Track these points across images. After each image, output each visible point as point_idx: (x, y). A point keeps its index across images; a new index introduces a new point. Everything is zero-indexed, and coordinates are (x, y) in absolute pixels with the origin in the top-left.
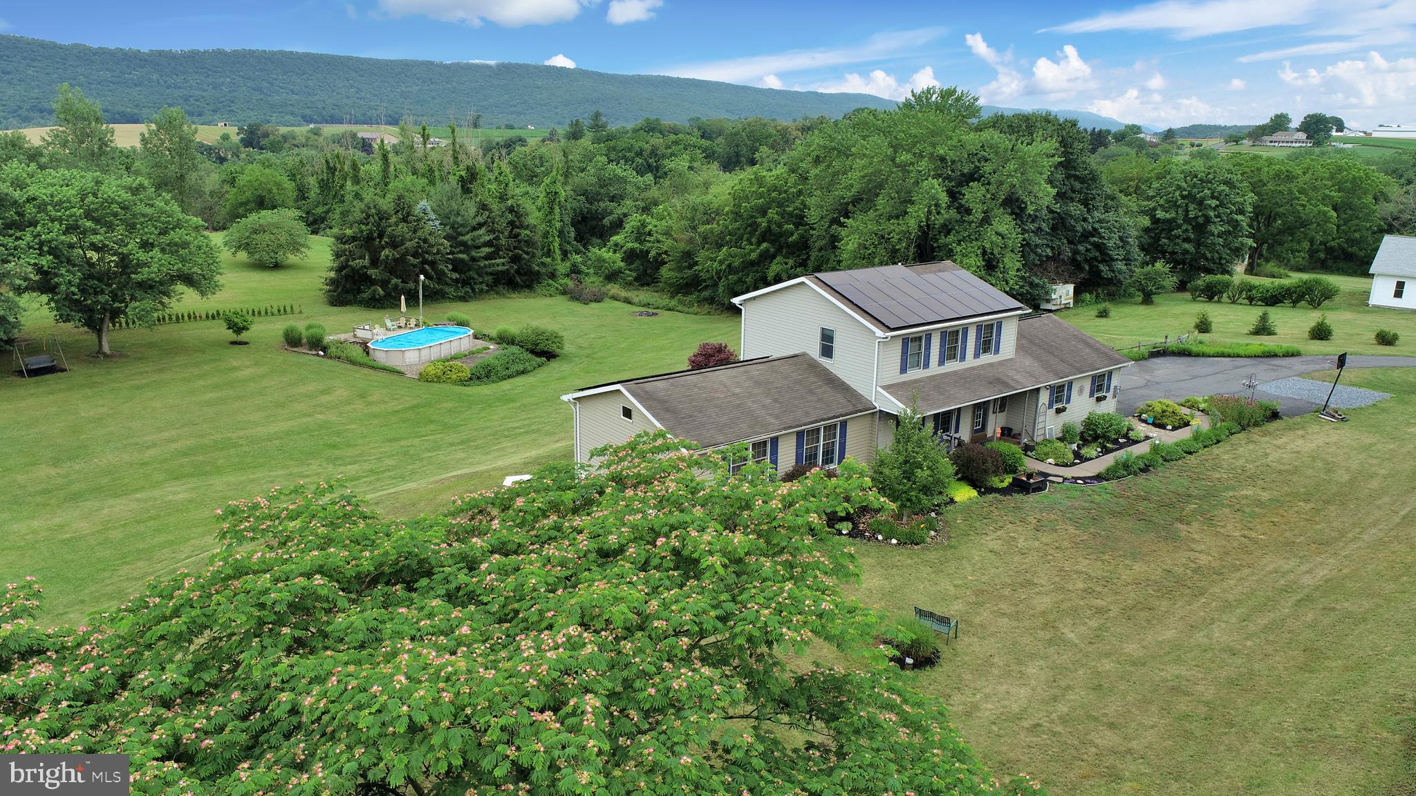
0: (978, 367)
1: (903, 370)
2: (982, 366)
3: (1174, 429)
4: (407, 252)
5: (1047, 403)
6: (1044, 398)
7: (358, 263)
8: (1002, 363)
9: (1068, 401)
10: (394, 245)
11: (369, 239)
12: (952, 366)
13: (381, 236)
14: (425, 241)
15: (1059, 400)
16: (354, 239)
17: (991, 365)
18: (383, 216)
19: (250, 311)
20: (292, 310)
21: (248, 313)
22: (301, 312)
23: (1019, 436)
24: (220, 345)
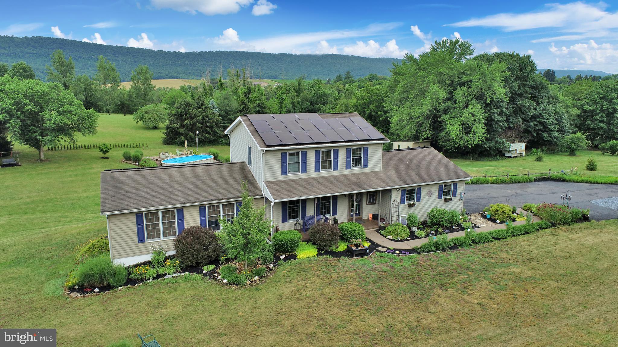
0: (349, 175)
1: (284, 172)
2: (352, 174)
4: (197, 122)
5: (399, 200)
6: (396, 196)
7: (174, 126)
8: (370, 174)
9: (419, 200)
10: (192, 118)
11: (181, 115)
12: (325, 173)
13: (186, 114)
14: (207, 117)
15: (409, 199)
16: (175, 115)
17: (360, 174)
18: (188, 105)
19: (123, 145)
20: (143, 145)
21: (121, 146)
22: (147, 147)
23: (383, 220)
24: (96, 158)
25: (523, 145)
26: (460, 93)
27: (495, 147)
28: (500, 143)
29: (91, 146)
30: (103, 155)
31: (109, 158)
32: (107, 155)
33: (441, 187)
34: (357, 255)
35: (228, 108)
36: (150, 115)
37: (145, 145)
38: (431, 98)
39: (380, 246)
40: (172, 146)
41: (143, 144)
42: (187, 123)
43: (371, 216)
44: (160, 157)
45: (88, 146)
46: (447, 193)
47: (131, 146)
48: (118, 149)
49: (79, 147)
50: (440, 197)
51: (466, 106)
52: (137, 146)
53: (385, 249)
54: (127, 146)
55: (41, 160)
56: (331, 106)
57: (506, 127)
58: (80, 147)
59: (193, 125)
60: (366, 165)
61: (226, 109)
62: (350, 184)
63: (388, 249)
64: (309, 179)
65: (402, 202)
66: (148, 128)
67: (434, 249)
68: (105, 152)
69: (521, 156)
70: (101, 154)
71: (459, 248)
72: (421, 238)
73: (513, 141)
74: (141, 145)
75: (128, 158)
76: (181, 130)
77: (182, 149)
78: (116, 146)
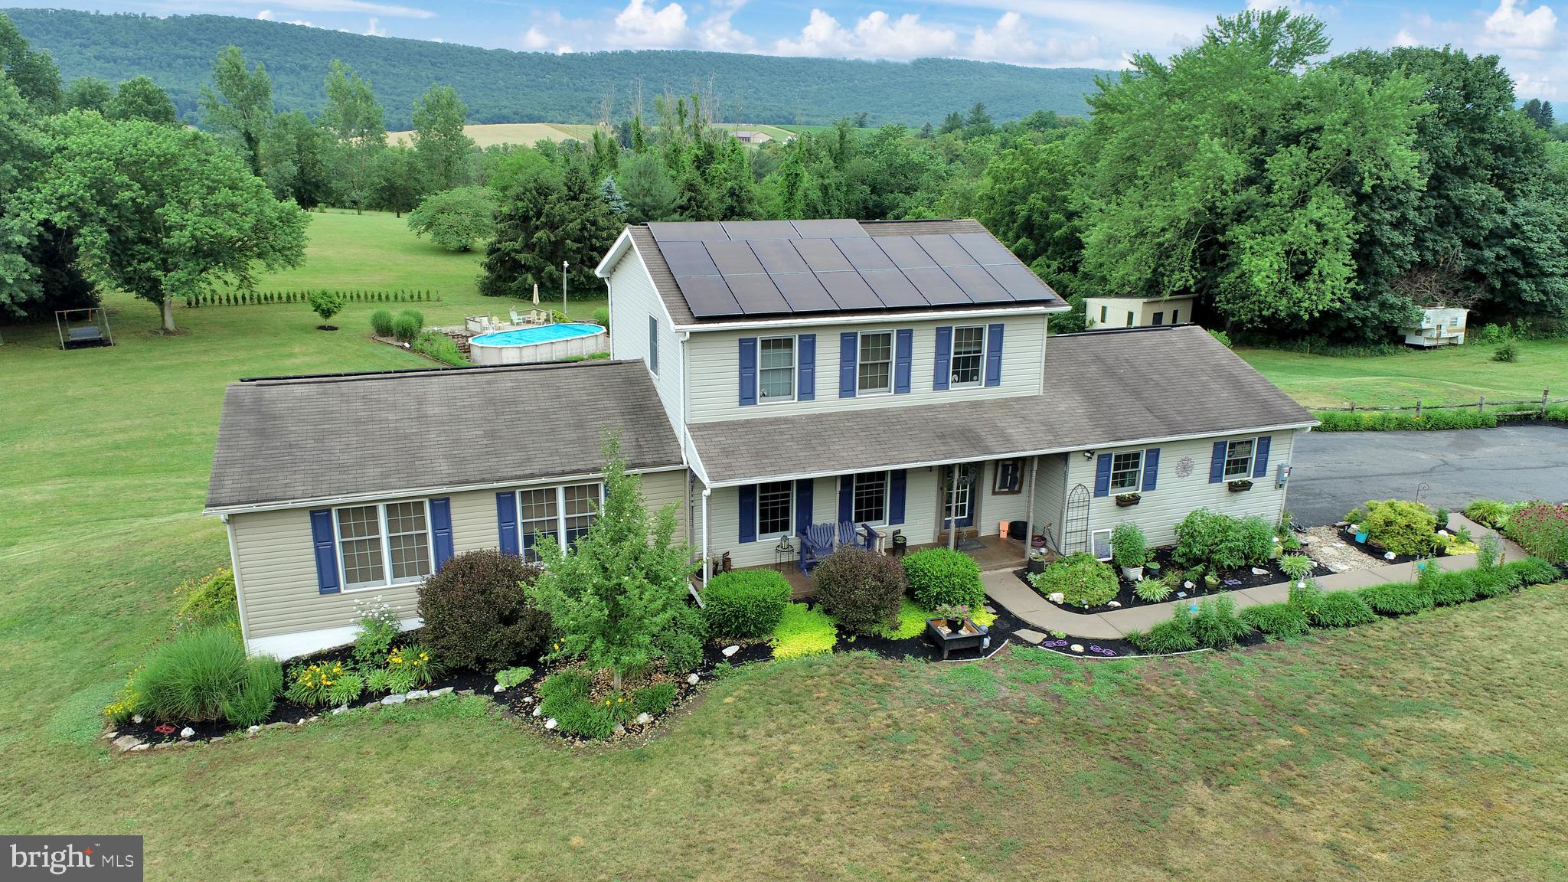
0: (943, 406)
1: (747, 397)
2: (952, 405)
3: (1403, 558)
4: (568, 236)
5: (1091, 485)
6: (1081, 475)
7: (507, 246)
8: (1004, 404)
9: (1150, 484)
10: (553, 227)
11: (526, 218)
12: (870, 400)
13: (539, 215)
14: (594, 223)
15: (1120, 481)
16: (511, 217)
17: (976, 405)
18: (544, 191)
19: (376, 295)
20: (428, 297)
21: (373, 297)
22: (438, 300)
23: (1040, 540)
24: (305, 329)
25: (1461, 315)
26: (1284, 164)
27: (1377, 318)
28: (1392, 306)
29: (295, 296)
30: (322, 321)
31: (336, 329)
32: (332, 321)
33: (1219, 446)
34: (955, 654)
35: (648, 200)
36: (452, 218)
37: (433, 296)
38: (1199, 177)
39: (1025, 625)
40: (502, 298)
41: (428, 293)
42: (540, 239)
43: (1005, 527)
44: (467, 329)
45: (288, 297)
46: (1240, 466)
47: (396, 298)
48: (363, 304)
49: (266, 298)
50: (1215, 477)
51: (1302, 200)
52: (412, 297)
53: (1037, 638)
54: (387, 297)
55: (167, 332)
56: (925, 196)
57: (1413, 263)
58: (268, 299)
59: (558, 244)
60: (994, 379)
61: (645, 203)
62: (942, 436)
63: (1050, 637)
64: (819, 418)
65: (1101, 490)
66: (445, 251)
67: (1193, 641)
68: (327, 313)
69: (1452, 344)
70: (318, 319)
71: (1269, 639)
72: (1152, 602)
73: (1431, 303)
74: (424, 296)
75: (384, 330)
76: (524, 258)
77: (525, 307)
78: (358, 296)
